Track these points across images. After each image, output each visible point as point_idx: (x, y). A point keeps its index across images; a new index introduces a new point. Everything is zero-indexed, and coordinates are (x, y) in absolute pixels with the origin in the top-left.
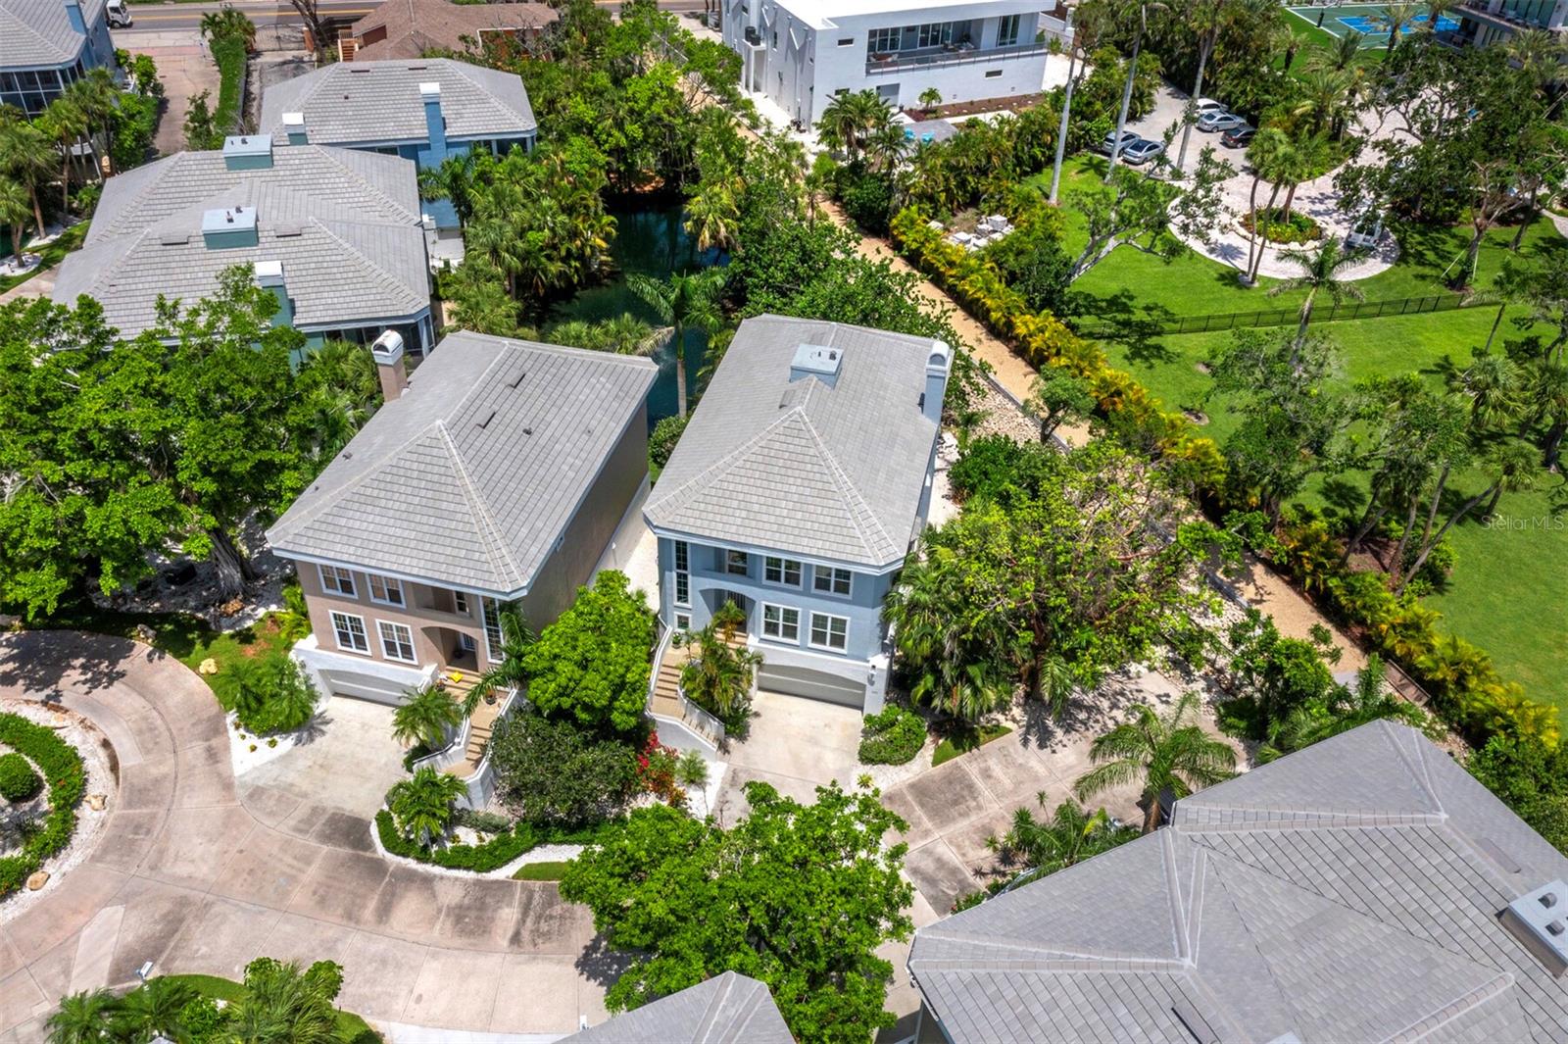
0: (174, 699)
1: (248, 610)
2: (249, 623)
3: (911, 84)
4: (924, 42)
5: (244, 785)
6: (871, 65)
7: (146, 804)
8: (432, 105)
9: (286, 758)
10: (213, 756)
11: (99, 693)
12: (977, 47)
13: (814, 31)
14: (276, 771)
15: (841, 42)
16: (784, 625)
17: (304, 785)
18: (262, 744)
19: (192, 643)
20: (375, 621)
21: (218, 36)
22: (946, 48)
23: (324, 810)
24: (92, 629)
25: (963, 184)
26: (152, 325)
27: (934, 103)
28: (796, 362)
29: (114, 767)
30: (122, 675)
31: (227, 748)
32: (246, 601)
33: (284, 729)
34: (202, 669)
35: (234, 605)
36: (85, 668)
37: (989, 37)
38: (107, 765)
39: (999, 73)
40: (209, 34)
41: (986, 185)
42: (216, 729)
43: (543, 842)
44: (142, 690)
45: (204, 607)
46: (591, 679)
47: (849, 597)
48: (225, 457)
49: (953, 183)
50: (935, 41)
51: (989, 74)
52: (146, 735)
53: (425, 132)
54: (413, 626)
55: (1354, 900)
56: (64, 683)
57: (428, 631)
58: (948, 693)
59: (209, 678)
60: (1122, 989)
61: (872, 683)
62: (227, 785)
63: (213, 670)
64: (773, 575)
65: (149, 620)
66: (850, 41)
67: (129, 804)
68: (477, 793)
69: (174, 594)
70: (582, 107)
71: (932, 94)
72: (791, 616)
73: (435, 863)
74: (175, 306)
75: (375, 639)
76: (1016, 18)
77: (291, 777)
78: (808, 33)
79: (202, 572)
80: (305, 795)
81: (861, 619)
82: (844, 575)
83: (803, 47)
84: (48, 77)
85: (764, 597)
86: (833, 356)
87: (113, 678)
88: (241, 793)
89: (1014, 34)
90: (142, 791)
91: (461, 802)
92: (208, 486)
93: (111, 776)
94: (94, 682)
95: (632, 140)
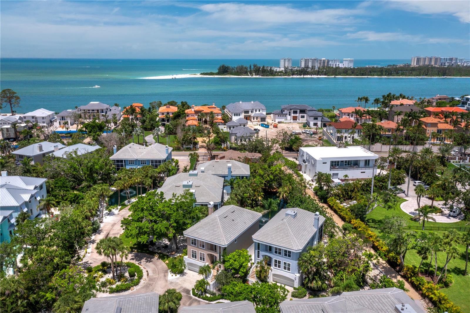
0: (160, 266)
1: (176, 254)
2: (176, 256)
3: (342, 173)
4: (346, 165)
5: (169, 281)
6: (331, 169)
7: (152, 281)
8: (229, 168)
9: (178, 278)
10: (165, 276)
11: (148, 263)
12: (359, 166)
13: (316, 160)
14: (175, 280)
15: (323, 163)
16: (278, 264)
17: (180, 283)
18: (174, 275)
19: (165, 258)
20: (199, 252)
21: (192, 157)
22: (351, 166)
23: (183, 287)
24: (148, 253)
25: (348, 194)
26: (171, 198)
27: (347, 178)
28: (287, 213)
29: (148, 275)
30: (152, 261)
31: (168, 275)
32: (176, 253)
33: (178, 273)
34: (166, 262)
35: (173, 253)
36: (146, 259)
37: (362, 164)
38: (147, 274)
39: (364, 172)
40: (190, 157)
41: (353, 195)
42: (166, 272)
43: (222, 298)
44: (155, 264)
45: (168, 253)
46: (236, 263)
47: (291, 258)
48: (179, 219)
49: (344, 193)
50: (348, 164)
51: (362, 172)
52: (154, 271)
53: (227, 174)
54: (206, 253)
55: (370, 307)
56: (142, 261)
57: (208, 254)
58: (311, 283)
59: (167, 264)
60: (314, 307)
61: (296, 280)
62: (167, 281)
63: (168, 262)
64: (276, 252)
65: (158, 253)
66: (326, 163)
67: (149, 281)
68: (212, 287)
69: (163, 250)
70: (261, 172)
71: (346, 176)
72: (279, 262)
73: (202, 298)
74: (175, 195)
75: (198, 256)
76: (369, 160)
77: (178, 281)
78: (315, 160)
79: (169, 247)
80: (180, 284)
81: (294, 264)
82: (290, 252)
83: (314, 163)
84: (160, 162)
85: (275, 257)
86: (294, 212)
87: (150, 261)
88: (169, 282)
89: (369, 164)
90: (151, 279)
91: (208, 288)
92: (175, 224)
93: (147, 276)
94: (147, 262)
95: (271, 179)
